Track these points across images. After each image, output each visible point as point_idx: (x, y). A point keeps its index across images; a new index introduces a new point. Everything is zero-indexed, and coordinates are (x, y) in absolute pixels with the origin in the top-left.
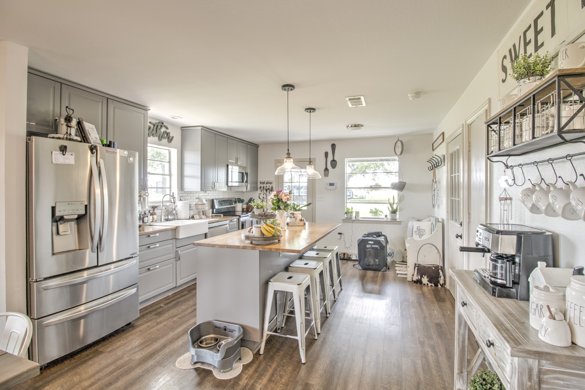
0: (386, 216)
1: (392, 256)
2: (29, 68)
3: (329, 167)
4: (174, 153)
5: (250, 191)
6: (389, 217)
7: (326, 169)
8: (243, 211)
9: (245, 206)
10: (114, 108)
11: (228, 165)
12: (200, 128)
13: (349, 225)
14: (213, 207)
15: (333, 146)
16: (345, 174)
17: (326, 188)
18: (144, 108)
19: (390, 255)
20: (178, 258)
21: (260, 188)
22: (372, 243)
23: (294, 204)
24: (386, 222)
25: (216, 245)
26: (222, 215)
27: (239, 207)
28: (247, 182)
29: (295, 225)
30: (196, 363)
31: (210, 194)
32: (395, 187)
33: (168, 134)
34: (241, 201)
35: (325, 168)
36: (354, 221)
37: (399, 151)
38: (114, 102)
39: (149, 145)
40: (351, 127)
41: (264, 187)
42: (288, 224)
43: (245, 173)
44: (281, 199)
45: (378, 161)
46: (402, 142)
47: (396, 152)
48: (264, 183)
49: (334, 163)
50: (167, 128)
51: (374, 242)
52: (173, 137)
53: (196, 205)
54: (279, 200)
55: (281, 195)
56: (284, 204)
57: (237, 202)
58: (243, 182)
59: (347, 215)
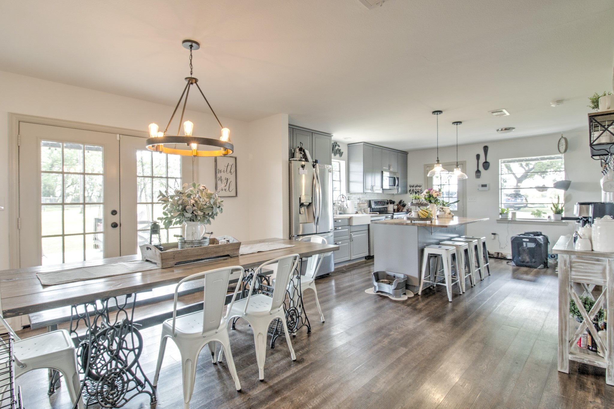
0: (549, 217)
1: (556, 257)
2: (289, 125)
3: (481, 168)
4: (343, 163)
5: (401, 194)
6: (553, 218)
7: (478, 171)
8: (394, 211)
9: (396, 207)
10: (315, 138)
11: (382, 172)
12: (362, 144)
13: (505, 226)
14: (370, 206)
15: (486, 149)
16: (499, 174)
17: (478, 189)
18: (329, 135)
19: (553, 256)
20: (351, 239)
21: (410, 191)
22: (528, 240)
23: (443, 201)
24: (549, 223)
25: (388, 223)
26: (378, 213)
27: (391, 207)
28: (398, 185)
29: (444, 217)
30: (378, 292)
31: (368, 196)
32: (558, 185)
33: (340, 150)
34: (392, 202)
35: (476, 170)
36: (510, 222)
37: (563, 148)
38: (315, 134)
39: (332, 160)
40: (502, 130)
41: (413, 190)
42: (438, 216)
43: (397, 178)
44: (432, 195)
45: (539, 160)
46: (566, 139)
47: (560, 149)
48: (413, 186)
49: (486, 165)
50: (339, 146)
51: (530, 240)
52: (343, 152)
53: (358, 204)
54: (430, 196)
55: (432, 192)
56: (434, 199)
57: (389, 203)
58: (395, 185)
59: (502, 216)
